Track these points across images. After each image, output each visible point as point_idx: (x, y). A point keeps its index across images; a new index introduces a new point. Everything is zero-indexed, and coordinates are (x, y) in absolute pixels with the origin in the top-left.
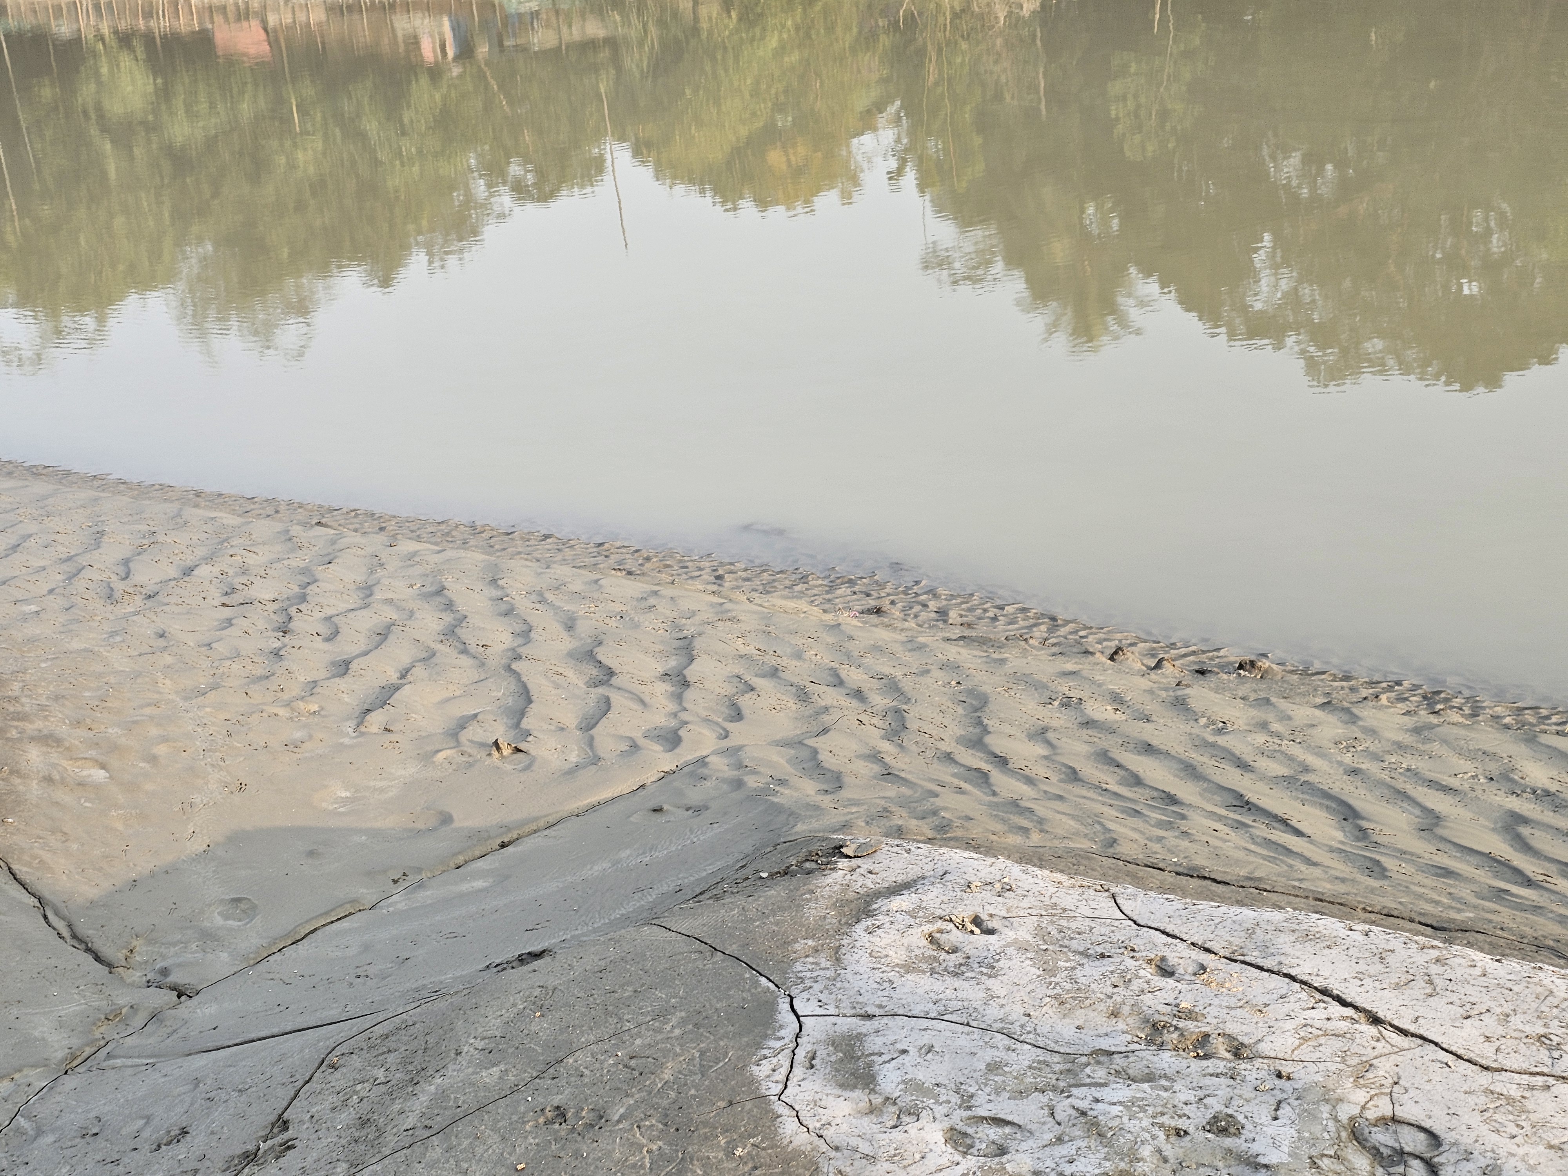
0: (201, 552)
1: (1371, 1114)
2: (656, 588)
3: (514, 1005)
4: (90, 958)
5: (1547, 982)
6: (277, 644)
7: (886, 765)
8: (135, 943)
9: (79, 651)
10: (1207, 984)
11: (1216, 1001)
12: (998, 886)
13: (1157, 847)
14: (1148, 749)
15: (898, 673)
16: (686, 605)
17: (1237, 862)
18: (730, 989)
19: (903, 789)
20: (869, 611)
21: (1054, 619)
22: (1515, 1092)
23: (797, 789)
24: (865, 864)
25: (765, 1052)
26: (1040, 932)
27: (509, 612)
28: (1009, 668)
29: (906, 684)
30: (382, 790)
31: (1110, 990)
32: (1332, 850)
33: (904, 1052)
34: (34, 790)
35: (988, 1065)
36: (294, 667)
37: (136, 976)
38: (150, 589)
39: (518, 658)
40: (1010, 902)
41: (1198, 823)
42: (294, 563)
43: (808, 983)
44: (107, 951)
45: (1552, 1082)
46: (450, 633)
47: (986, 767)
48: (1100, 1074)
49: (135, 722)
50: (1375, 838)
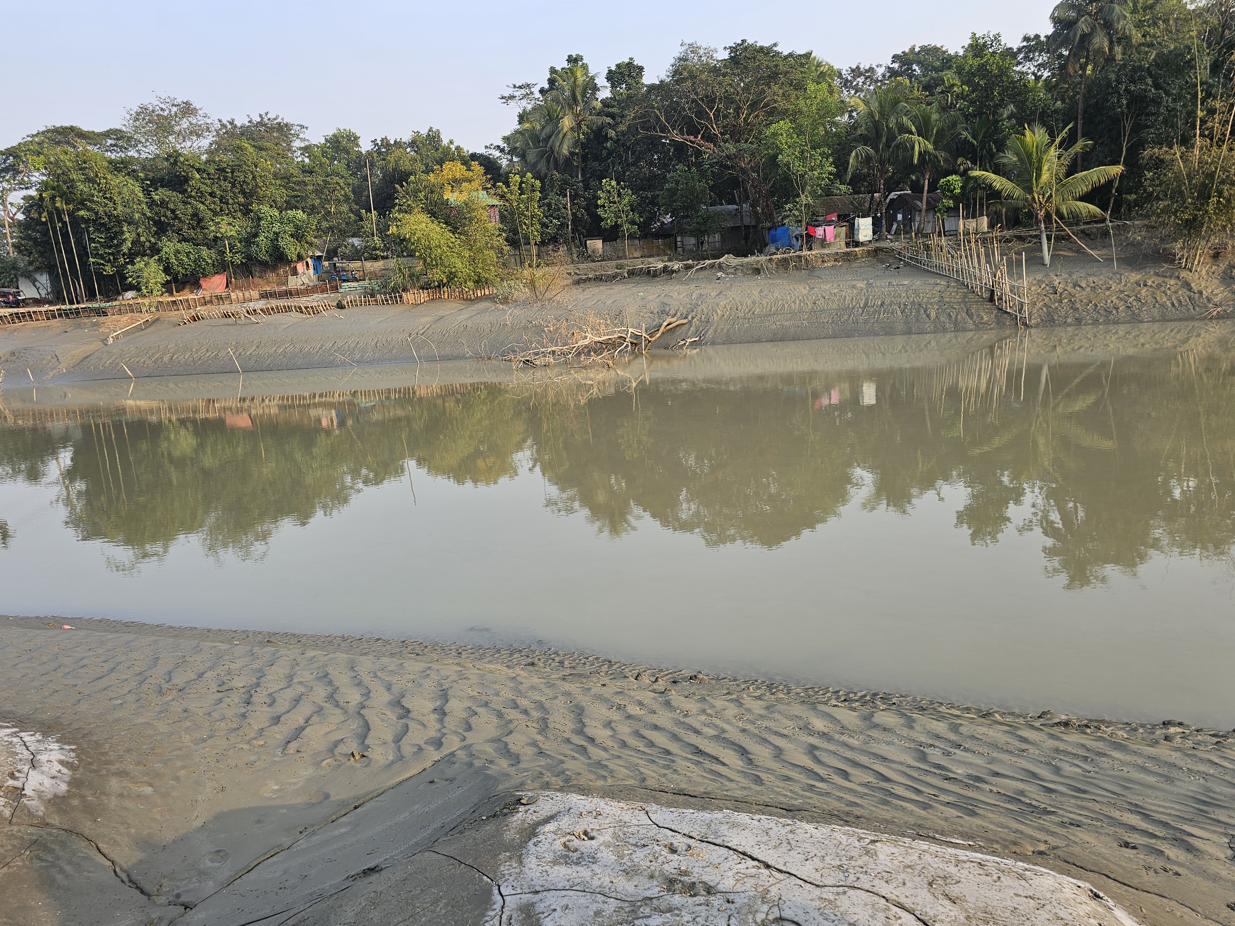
0: (208, 664)
1: (771, 917)
2: (429, 665)
3: (360, 904)
4: (138, 892)
5: (838, 837)
6: (245, 710)
7: (540, 748)
8: (163, 881)
9: (141, 724)
10: (692, 855)
11: (697, 865)
12: (594, 813)
13: (663, 780)
14: (656, 727)
15: (543, 700)
16: (444, 673)
17: (699, 784)
18: (468, 884)
19: (548, 760)
20: (529, 665)
21: (610, 662)
22: (832, 898)
23: (498, 765)
24: (532, 808)
25: (487, 918)
26: (615, 836)
27: (359, 684)
28: (593, 691)
29: (547, 705)
30: (295, 784)
31: (648, 864)
32: (739, 772)
33: (555, 910)
34: (113, 802)
35: (595, 912)
36: (252, 722)
37: (162, 900)
38: (181, 686)
39: (363, 707)
40: (601, 821)
41: (681, 764)
42: (254, 667)
43: (507, 877)
44: (147, 887)
45: (846, 889)
46: (331, 697)
47: (584, 743)
48: (647, 911)
49: (169, 760)
50: (756, 763)
